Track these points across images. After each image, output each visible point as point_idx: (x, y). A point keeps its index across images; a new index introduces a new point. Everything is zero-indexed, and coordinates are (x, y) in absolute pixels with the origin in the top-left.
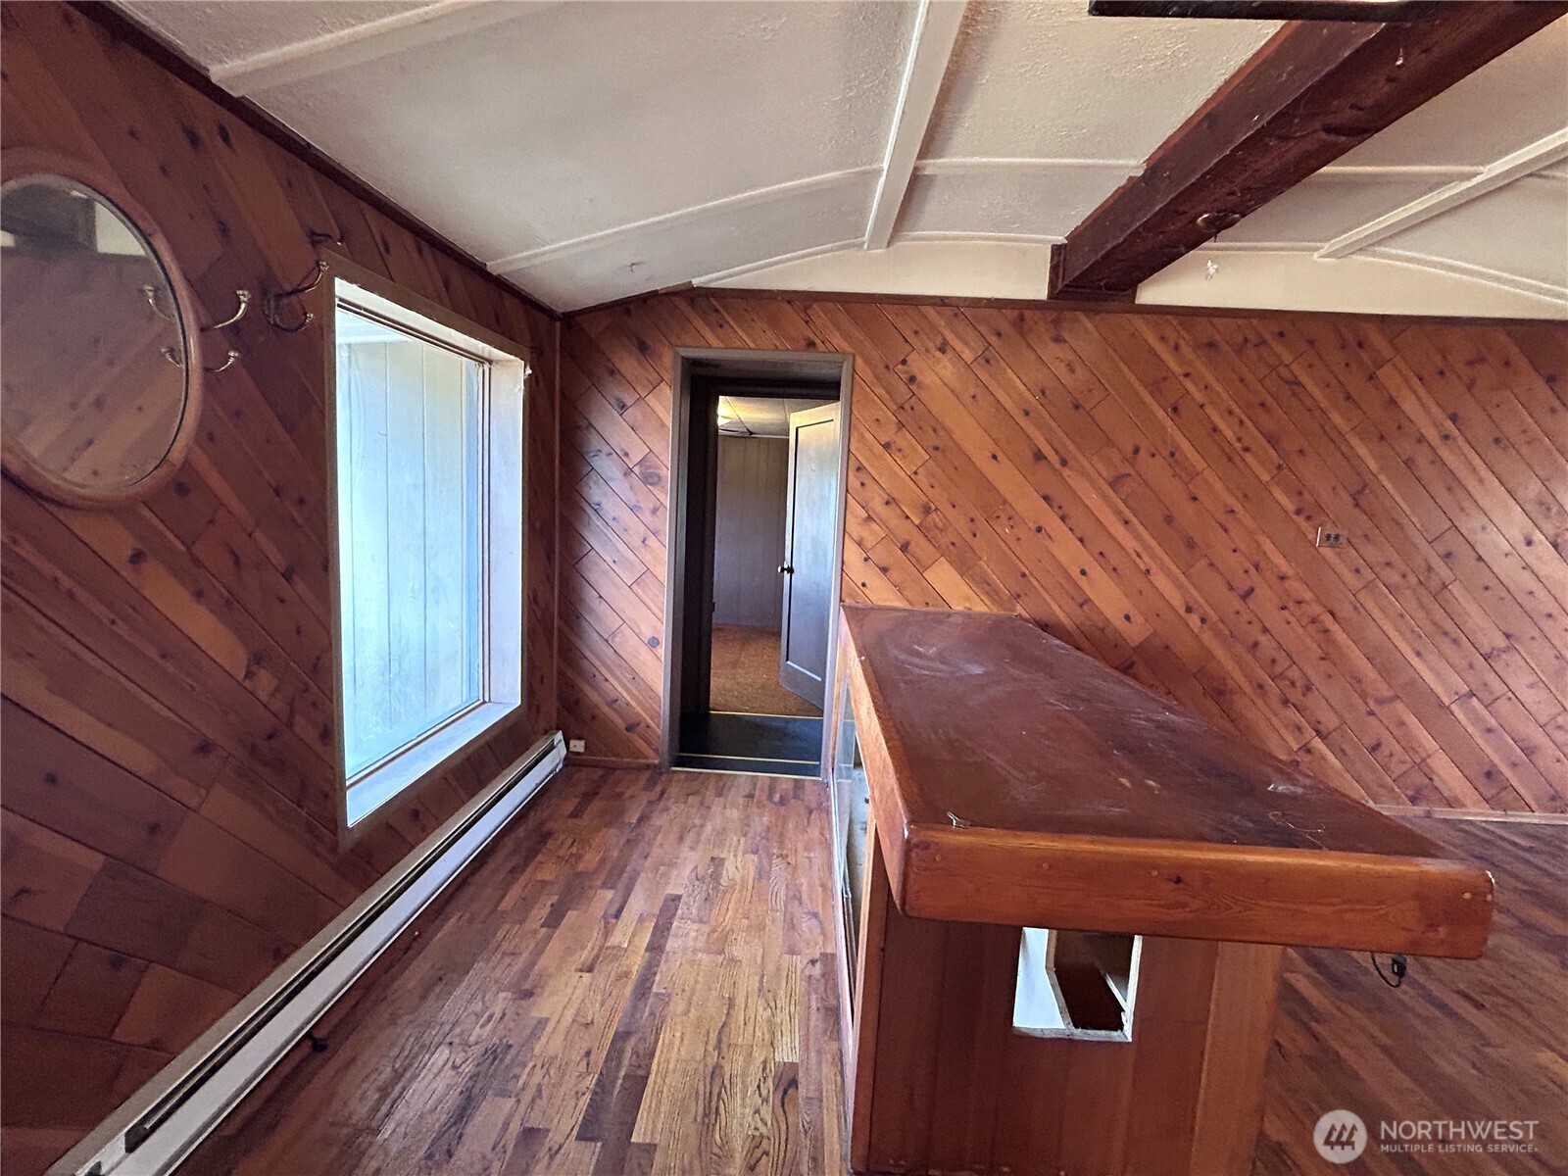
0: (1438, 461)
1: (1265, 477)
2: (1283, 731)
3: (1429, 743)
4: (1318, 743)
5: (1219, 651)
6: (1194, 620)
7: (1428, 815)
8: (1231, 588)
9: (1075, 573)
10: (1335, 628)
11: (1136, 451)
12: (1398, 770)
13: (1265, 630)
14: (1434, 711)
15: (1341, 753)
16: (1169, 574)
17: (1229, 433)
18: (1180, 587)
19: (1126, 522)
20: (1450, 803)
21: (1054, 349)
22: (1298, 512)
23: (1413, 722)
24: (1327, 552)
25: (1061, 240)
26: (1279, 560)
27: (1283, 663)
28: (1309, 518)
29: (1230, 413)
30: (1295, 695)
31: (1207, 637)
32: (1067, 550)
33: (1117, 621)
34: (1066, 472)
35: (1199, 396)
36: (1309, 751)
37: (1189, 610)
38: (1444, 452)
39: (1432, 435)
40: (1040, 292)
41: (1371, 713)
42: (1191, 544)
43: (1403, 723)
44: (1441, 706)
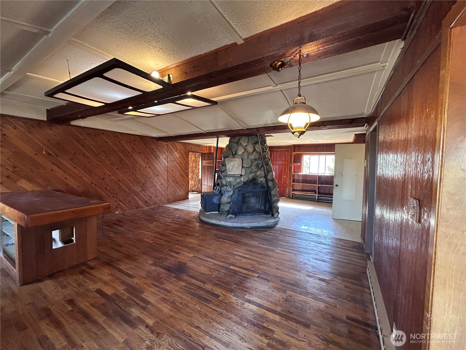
0: (132, 156)
1: (103, 158)
2: (114, 202)
3: (137, 199)
4: (120, 203)
5: (100, 191)
6: (93, 185)
7: (139, 210)
8: (100, 178)
9: (64, 179)
10: (120, 183)
11: (75, 153)
12: (133, 204)
13: (108, 185)
14: (137, 194)
15: (124, 204)
16: (86, 177)
17: (95, 150)
18: (89, 179)
19: (75, 168)
20: (142, 208)
21: (50, 132)
22: (111, 164)
23: (134, 196)
24: (117, 171)
25: (48, 108)
26: (109, 173)
27: (112, 190)
28: (113, 165)
29: (95, 147)
30: (115, 196)
31: (97, 188)
32: (60, 173)
33: (76, 187)
34: (58, 158)
35: (88, 143)
36: (119, 205)
37: (92, 183)
38: (132, 154)
39: (130, 151)
40: (45, 119)
41: (128, 196)
42: (90, 171)
43: (133, 197)
44: (138, 193)
